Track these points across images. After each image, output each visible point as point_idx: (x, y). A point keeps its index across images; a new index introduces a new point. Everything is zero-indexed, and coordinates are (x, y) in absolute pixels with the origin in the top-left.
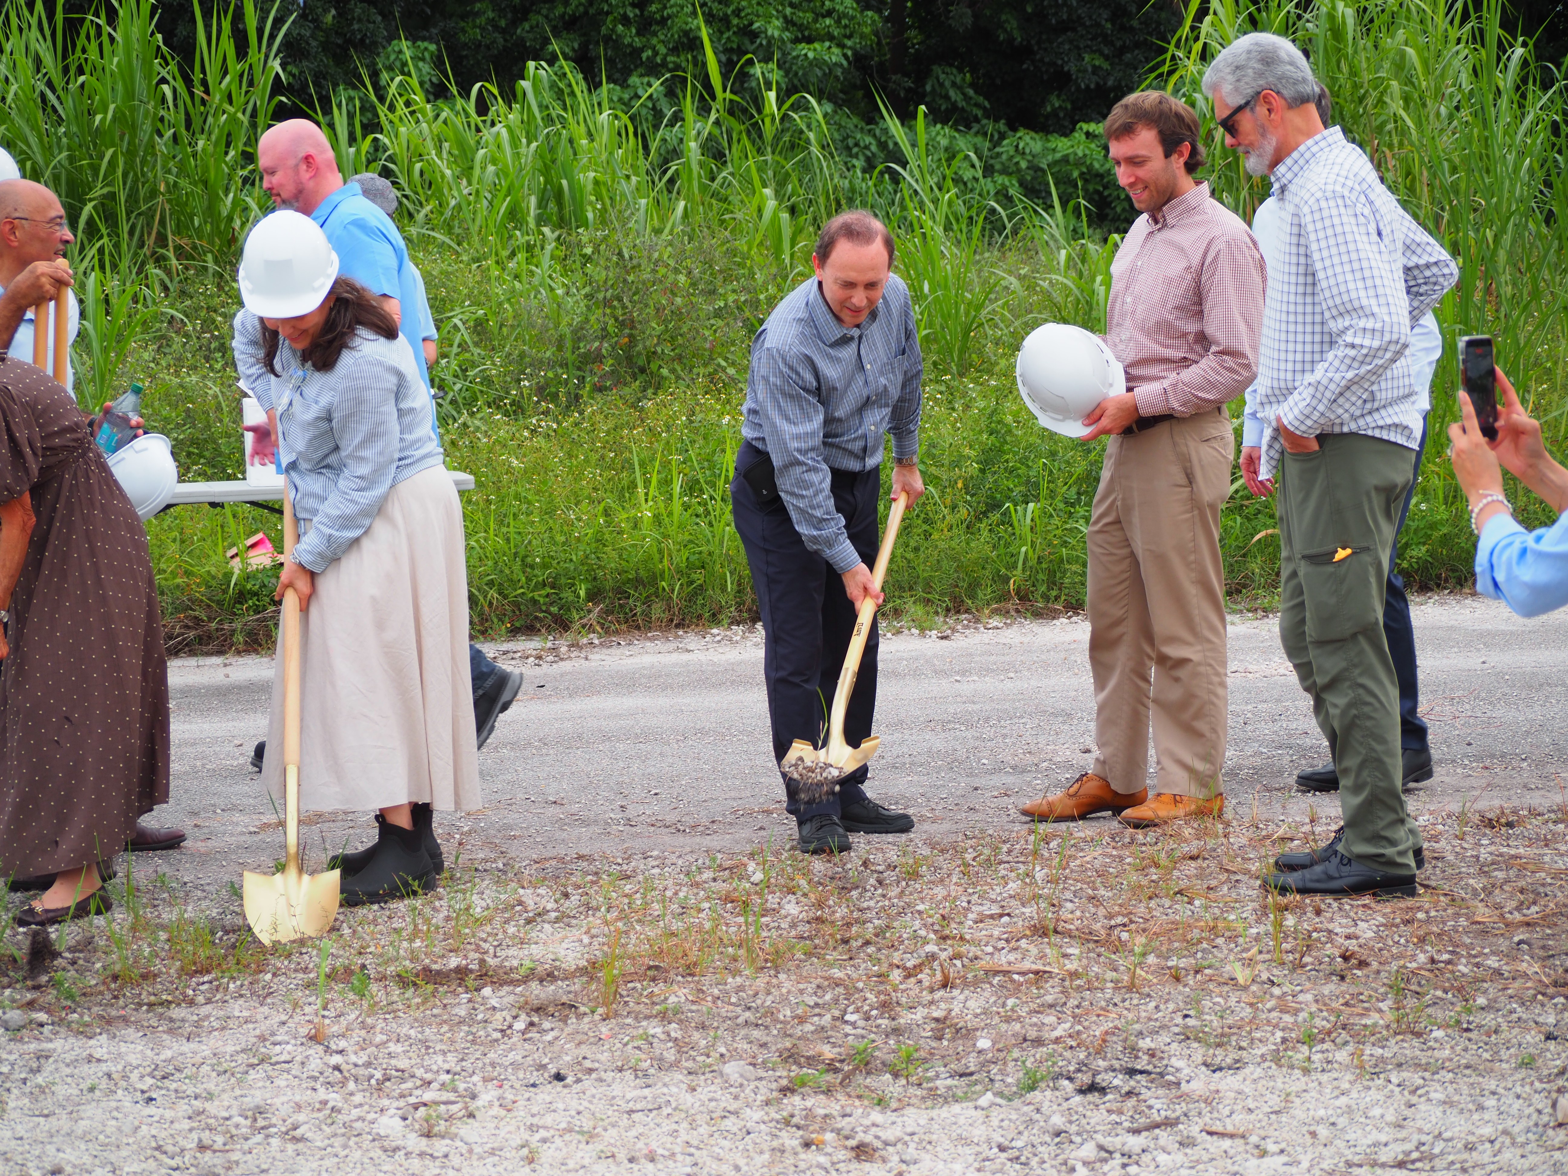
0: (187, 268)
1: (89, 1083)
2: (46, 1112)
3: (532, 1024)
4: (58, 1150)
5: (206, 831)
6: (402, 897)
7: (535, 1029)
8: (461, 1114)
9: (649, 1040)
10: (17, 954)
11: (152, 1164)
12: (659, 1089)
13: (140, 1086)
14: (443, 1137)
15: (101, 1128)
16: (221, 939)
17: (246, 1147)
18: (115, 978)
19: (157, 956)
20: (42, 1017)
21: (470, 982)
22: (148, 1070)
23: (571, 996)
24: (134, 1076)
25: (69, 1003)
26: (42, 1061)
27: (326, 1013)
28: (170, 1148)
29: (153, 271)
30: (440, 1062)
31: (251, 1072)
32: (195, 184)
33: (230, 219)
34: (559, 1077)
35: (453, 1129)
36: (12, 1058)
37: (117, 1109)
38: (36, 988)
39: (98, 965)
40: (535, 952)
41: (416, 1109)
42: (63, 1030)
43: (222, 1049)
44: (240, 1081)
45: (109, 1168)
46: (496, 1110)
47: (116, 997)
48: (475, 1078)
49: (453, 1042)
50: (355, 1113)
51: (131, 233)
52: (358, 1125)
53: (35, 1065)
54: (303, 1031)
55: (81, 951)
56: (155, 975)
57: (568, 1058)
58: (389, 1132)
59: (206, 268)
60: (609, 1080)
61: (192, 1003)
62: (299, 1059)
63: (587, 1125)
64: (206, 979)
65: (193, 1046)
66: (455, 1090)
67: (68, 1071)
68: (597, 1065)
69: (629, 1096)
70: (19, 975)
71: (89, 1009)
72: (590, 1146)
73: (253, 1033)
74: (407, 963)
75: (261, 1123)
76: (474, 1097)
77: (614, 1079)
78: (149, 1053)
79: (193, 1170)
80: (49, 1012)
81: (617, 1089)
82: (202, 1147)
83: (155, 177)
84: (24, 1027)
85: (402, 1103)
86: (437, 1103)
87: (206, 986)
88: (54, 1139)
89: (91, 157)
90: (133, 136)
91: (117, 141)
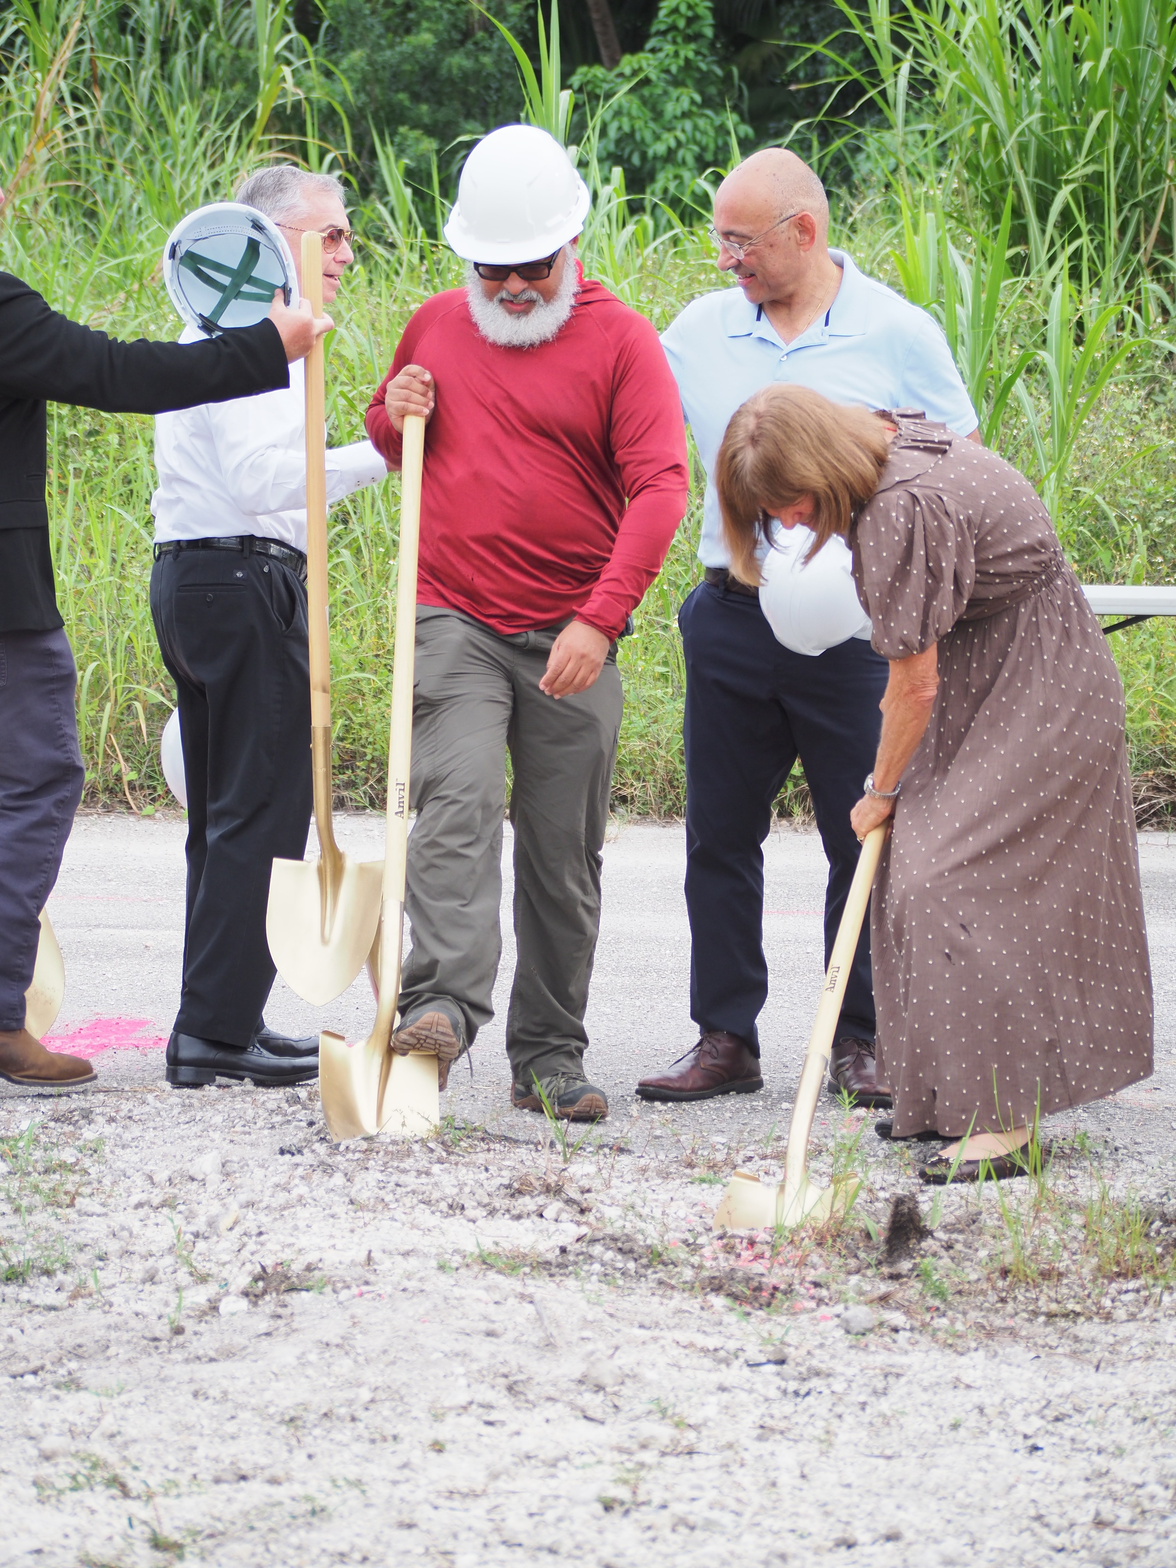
1: (951, 1418)
2: (888, 1452)
4: (899, 1507)
10: (872, 1228)
11: (1027, 1540)
13: (1023, 1428)
15: (961, 1482)
16: (1158, 1232)
17: (1161, 1529)
18: (1005, 1273)
19: (1066, 1247)
22: (1037, 1406)
24: (1016, 1414)
25: (937, 1303)
26: (891, 1379)
28: (1054, 1520)
29: (1150, 286)
36: (850, 1372)
37: (988, 1457)
38: (895, 1277)
39: (983, 1253)
42: (924, 1340)
43: (1143, 1387)
44: (1163, 1435)
45: (966, 1539)
47: (1003, 1300)
51: (1122, 231)
53: (880, 1386)
55: (961, 1232)
56: (1061, 1275)
61: (1108, 1318)
64: (1131, 1286)
65: (1102, 1378)
67: (925, 1397)
70: (873, 1257)
71: (965, 1313)
78: (1040, 1382)
79: (1084, 1553)
80: (907, 1313)
82: (1100, 1523)
83: (1161, 153)
84: (871, 1330)
87: (1130, 1296)
88: (895, 1492)
89: (1073, 121)
90: (1135, 92)
91: (1111, 99)
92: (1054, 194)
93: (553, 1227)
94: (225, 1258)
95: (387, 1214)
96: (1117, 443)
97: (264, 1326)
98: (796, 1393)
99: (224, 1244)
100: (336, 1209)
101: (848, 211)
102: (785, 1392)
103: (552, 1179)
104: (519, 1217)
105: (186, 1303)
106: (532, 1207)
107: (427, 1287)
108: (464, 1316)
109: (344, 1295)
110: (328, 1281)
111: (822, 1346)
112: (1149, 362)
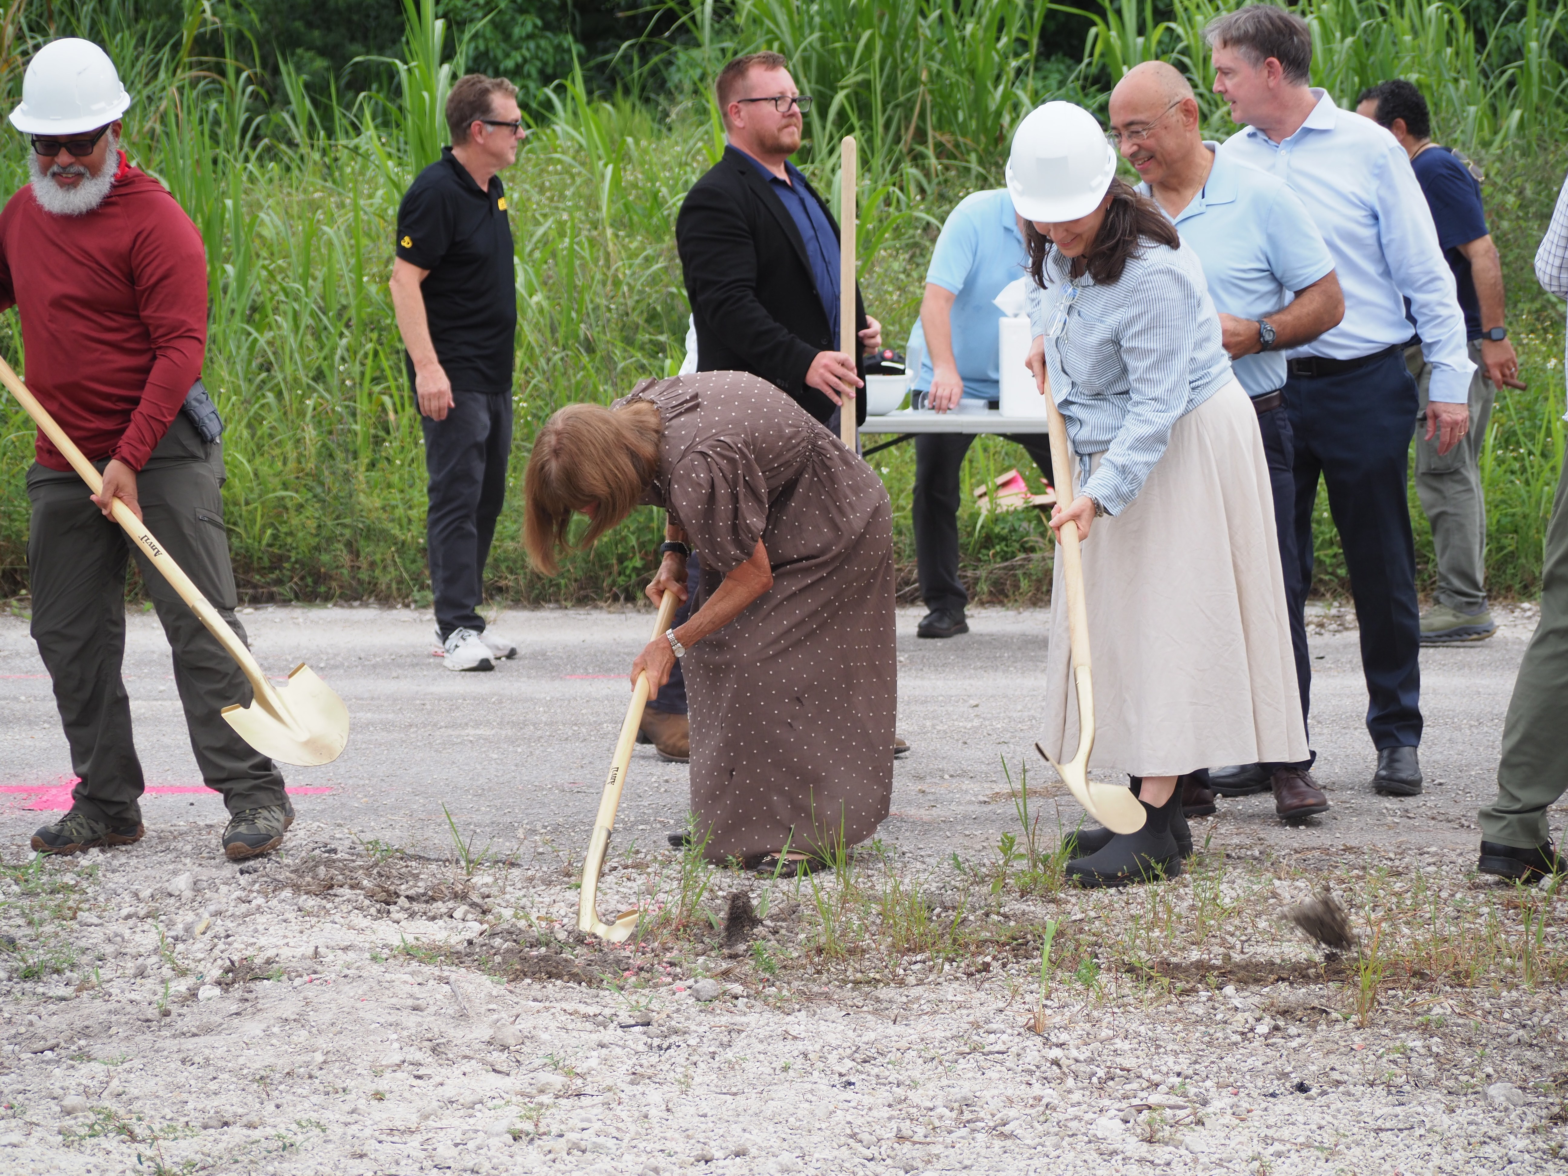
0: (947, 168)
1: (782, 1063)
2: (734, 1090)
3: (1277, 1028)
4: (744, 1130)
5: (930, 797)
6: (1142, 882)
7: (1280, 1034)
8: (1188, 1120)
9: (1406, 1053)
10: (713, 918)
11: (845, 1152)
12: (1413, 1108)
13: (838, 1068)
14: (1167, 1144)
15: (792, 1110)
16: (939, 916)
17: (949, 1141)
18: (819, 951)
19: (867, 930)
20: (737, 988)
21: (1212, 980)
22: (849, 1051)
23: (1323, 1001)
24: (833, 1058)
25: (767, 976)
26: (734, 1035)
27: (1049, 1003)
28: (865, 1137)
29: (910, 170)
30: (1171, 1064)
31: (961, 1061)
32: (960, 73)
33: (999, 114)
34: (1302, 1088)
35: (1178, 1136)
36: (701, 1030)
37: (812, 1091)
38: (734, 957)
39: (802, 936)
40: (1286, 950)
41: (1140, 1112)
42: (758, 1005)
43: (930, 1034)
44: (948, 1070)
45: (798, 1153)
46: (1228, 1119)
47: (819, 972)
48: (1208, 1083)
49: (1186, 1043)
50: (1072, 1111)
51: (887, 126)
52: (1074, 1124)
53: (725, 1040)
54: (1022, 1020)
55: (784, 920)
56: (863, 951)
57: (1314, 1068)
58: (1107, 1134)
59: (968, 170)
60: (1358, 1094)
61: (902, 983)
62: (1014, 1050)
63: (1328, 1140)
64: (919, 958)
65: (899, 1029)
66: (1185, 1095)
67: (761, 1047)
68: (1346, 1077)
69: (1378, 1113)
70: (715, 942)
71: (789, 983)
72: (1330, 1164)
73: (966, 1019)
74: (1143, 954)
75: (967, 1116)
76: (1205, 1103)
77: (1363, 1093)
78: (850, 1033)
79: (889, 1161)
80: (744, 984)
81: (1366, 1105)
82: (901, 1138)
83: (917, 63)
84: (716, 998)
85: (1124, 1104)
86: (1162, 1107)
87: (918, 966)
88: (741, 1119)
89: (846, 39)
90: (894, 16)
91: (875, 21)
92: (832, 98)
93: (461, 926)
94: (200, 956)
95: (329, 919)
96: (888, 297)
97: (234, 1008)
98: (660, 1047)
99: (198, 945)
100: (287, 915)
101: (666, 114)
102: (651, 1047)
103: (459, 888)
104: (433, 918)
105: (171, 991)
106: (444, 910)
107: (365, 974)
108: (395, 995)
109: (297, 982)
110: (284, 971)
111: (678, 1011)
112: (911, 232)
